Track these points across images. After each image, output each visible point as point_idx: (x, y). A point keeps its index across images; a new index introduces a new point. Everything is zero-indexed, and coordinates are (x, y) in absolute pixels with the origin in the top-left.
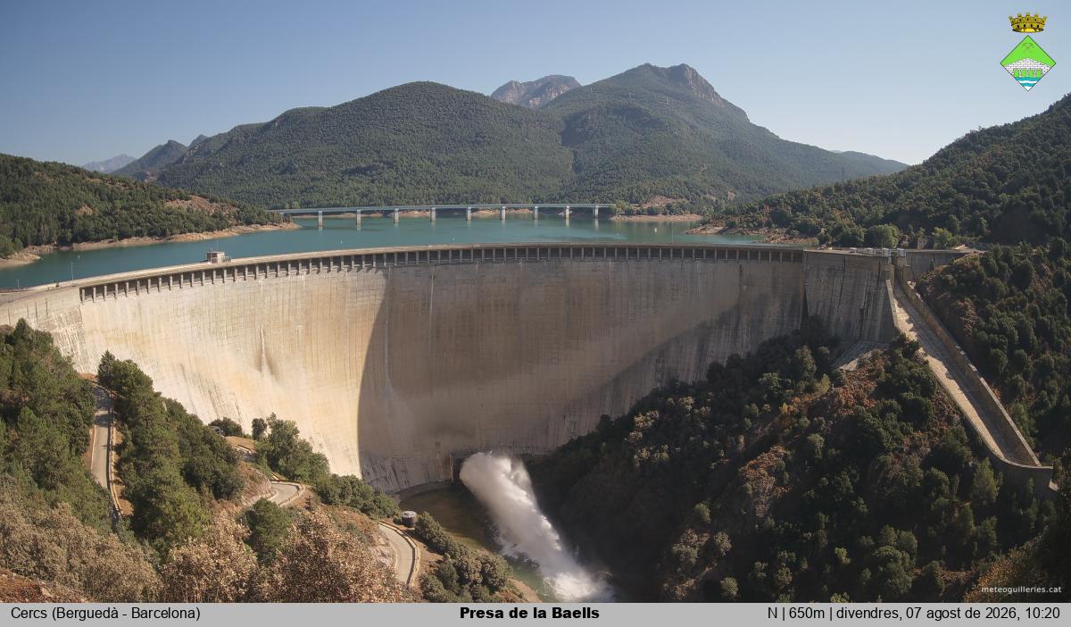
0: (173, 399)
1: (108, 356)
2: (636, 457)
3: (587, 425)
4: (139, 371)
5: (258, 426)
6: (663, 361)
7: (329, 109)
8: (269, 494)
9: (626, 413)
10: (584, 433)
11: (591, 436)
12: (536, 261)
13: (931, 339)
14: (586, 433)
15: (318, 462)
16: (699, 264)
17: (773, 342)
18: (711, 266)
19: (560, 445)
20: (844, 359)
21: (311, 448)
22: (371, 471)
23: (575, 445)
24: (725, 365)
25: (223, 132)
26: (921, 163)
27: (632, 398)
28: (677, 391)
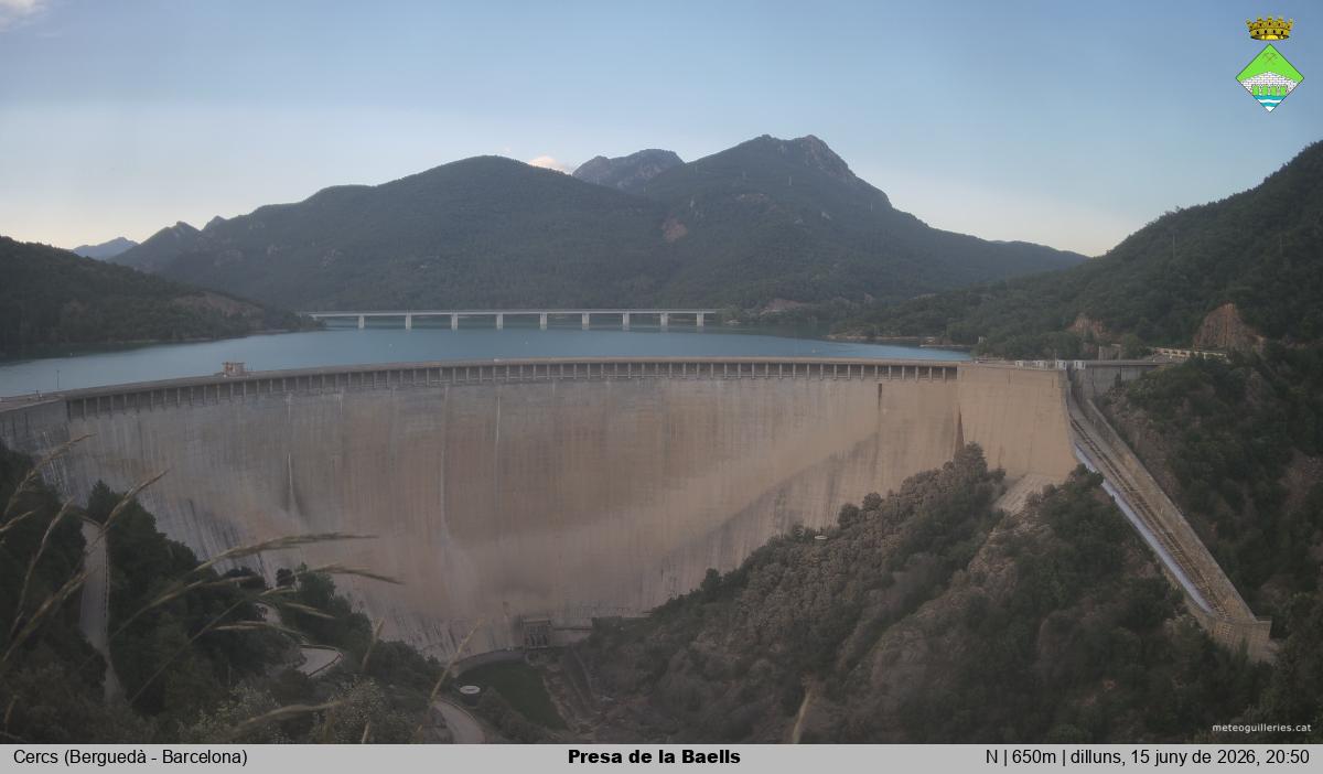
0: (181, 542)
1: (101, 489)
2: (750, 620)
3: (690, 581)
4: (139, 506)
5: (284, 577)
6: (784, 503)
7: (373, 187)
8: (297, 663)
9: (738, 567)
10: (686, 592)
11: (694, 595)
12: (626, 379)
13: (1117, 471)
14: (689, 592)
15: (360, 623)
16: (828, 383)
17: (921, 478)
18: (842, 384)
19: (656, 606)
20: (1009, 497)
21: (350, 607)
22: (423, 636)
23: (676, 605)
24: (860, 507)
25: (243, 214)
26: (1104, 253)
27: (745, 547)
28: (802, 540)
